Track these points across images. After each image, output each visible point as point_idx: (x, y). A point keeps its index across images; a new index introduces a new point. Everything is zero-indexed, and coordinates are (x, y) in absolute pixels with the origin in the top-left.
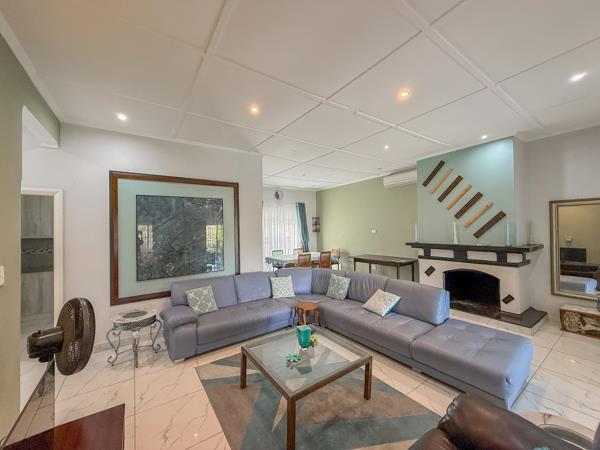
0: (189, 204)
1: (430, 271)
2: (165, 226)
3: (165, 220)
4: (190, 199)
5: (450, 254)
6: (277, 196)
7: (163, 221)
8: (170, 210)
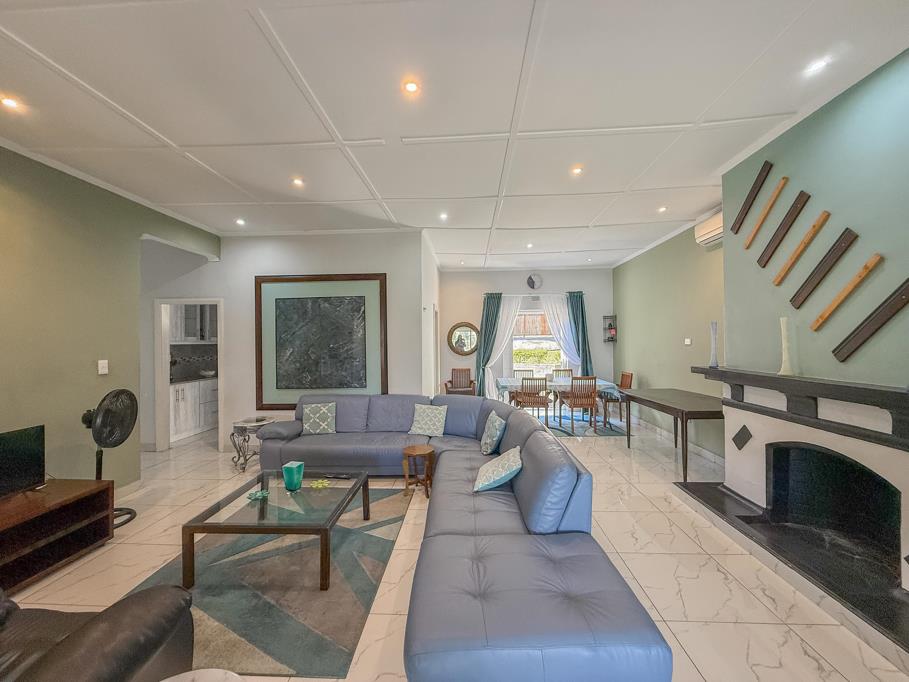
0: (327, 305)
1: (743, 438)
2: (301, 331)
3: (302, 324)
4: (327, 299)
5: (779, 401)
6: (531, 283)
7: (299, 326)
8: (305, 312)
